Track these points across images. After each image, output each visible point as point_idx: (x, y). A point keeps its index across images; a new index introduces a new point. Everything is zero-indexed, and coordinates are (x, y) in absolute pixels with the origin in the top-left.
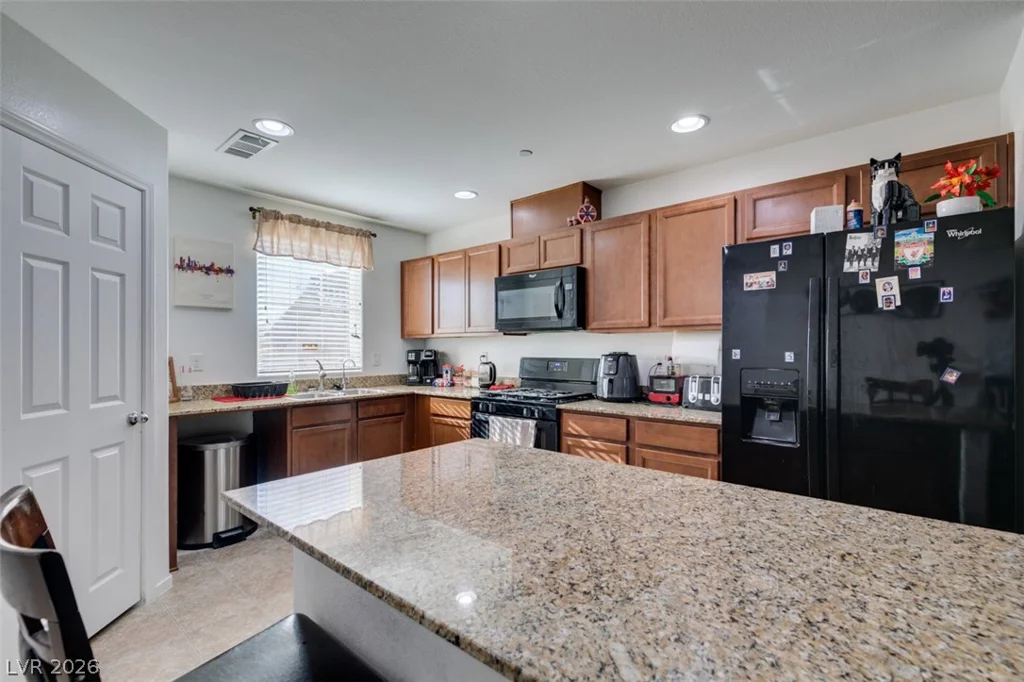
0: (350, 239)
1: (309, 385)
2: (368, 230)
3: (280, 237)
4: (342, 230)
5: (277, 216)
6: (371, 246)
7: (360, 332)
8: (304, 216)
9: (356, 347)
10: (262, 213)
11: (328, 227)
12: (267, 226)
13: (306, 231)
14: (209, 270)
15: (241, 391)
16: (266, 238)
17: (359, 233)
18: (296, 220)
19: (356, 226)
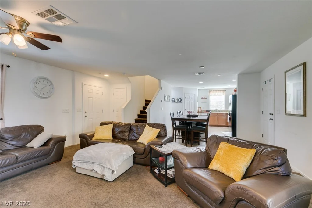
0: (222, 92)
1: (214, 111)
2: (224, 90)
3: (212, 93)
4: (220, 91)
5: (211, 91)
6: (225, 92)
7: (224, 104)
8: (215, 90)
9: (224, 106)
10: (210, 91)
11: (218, 91)
12: (210, 92)
13: (215, 92)
14: (204, 98)
15: (207, 111)
16: (210, 94)
17: (223, 91)
18: (213, 91)
19: (223, 90)
